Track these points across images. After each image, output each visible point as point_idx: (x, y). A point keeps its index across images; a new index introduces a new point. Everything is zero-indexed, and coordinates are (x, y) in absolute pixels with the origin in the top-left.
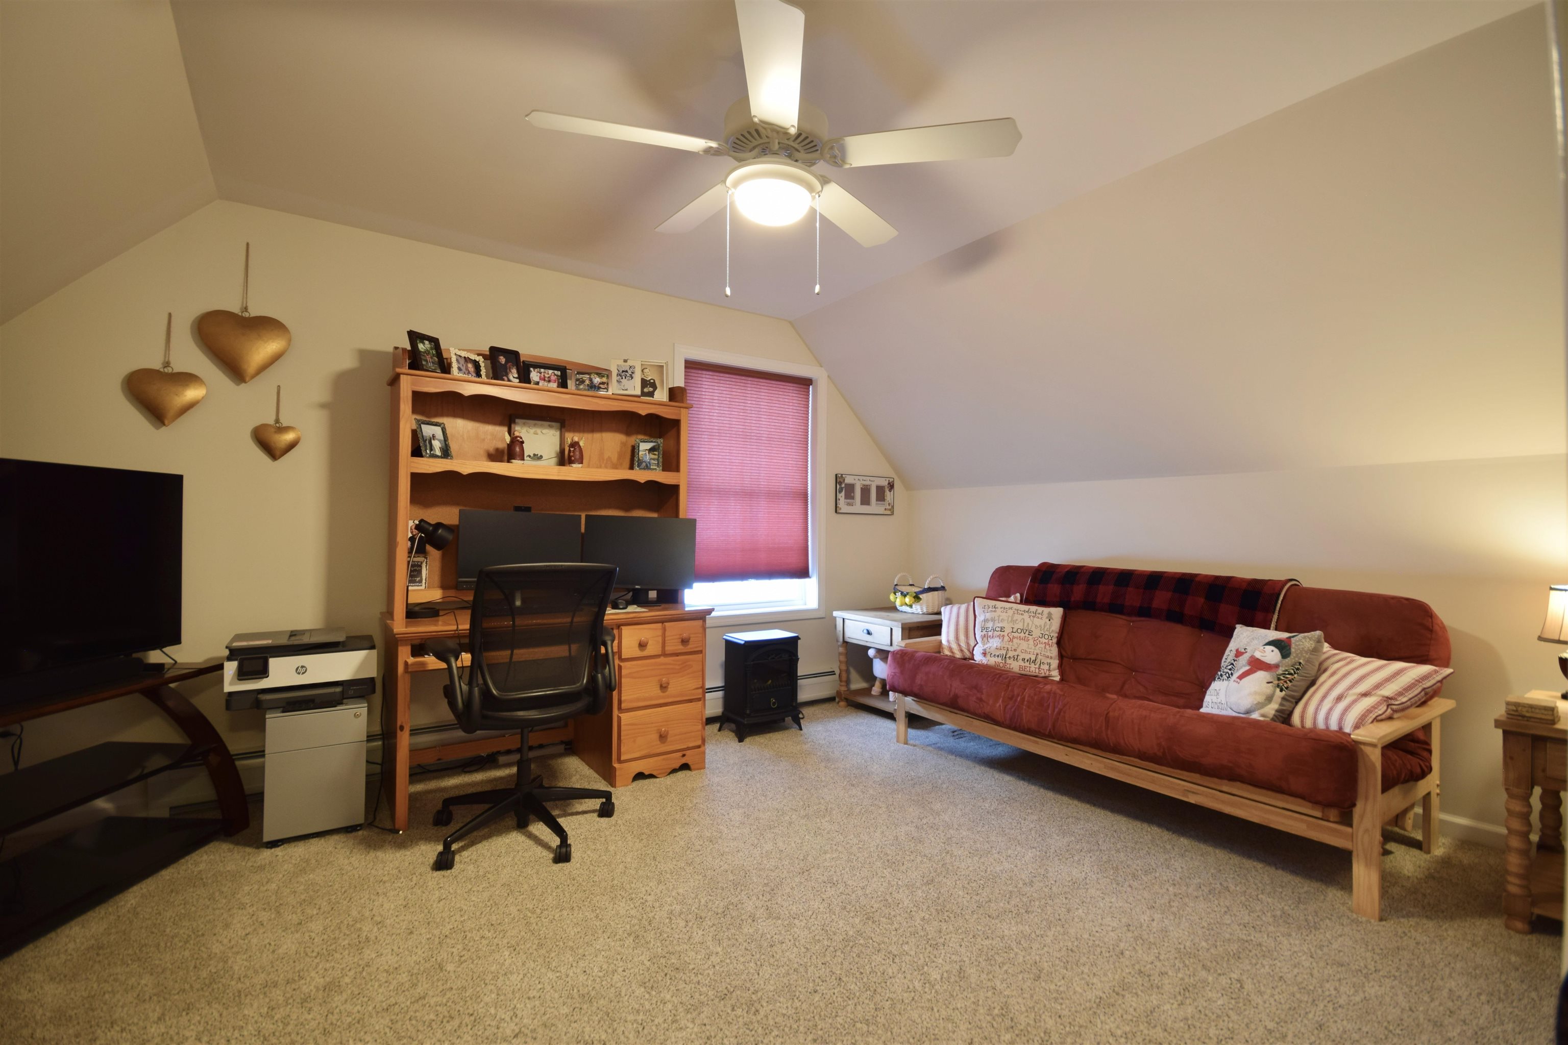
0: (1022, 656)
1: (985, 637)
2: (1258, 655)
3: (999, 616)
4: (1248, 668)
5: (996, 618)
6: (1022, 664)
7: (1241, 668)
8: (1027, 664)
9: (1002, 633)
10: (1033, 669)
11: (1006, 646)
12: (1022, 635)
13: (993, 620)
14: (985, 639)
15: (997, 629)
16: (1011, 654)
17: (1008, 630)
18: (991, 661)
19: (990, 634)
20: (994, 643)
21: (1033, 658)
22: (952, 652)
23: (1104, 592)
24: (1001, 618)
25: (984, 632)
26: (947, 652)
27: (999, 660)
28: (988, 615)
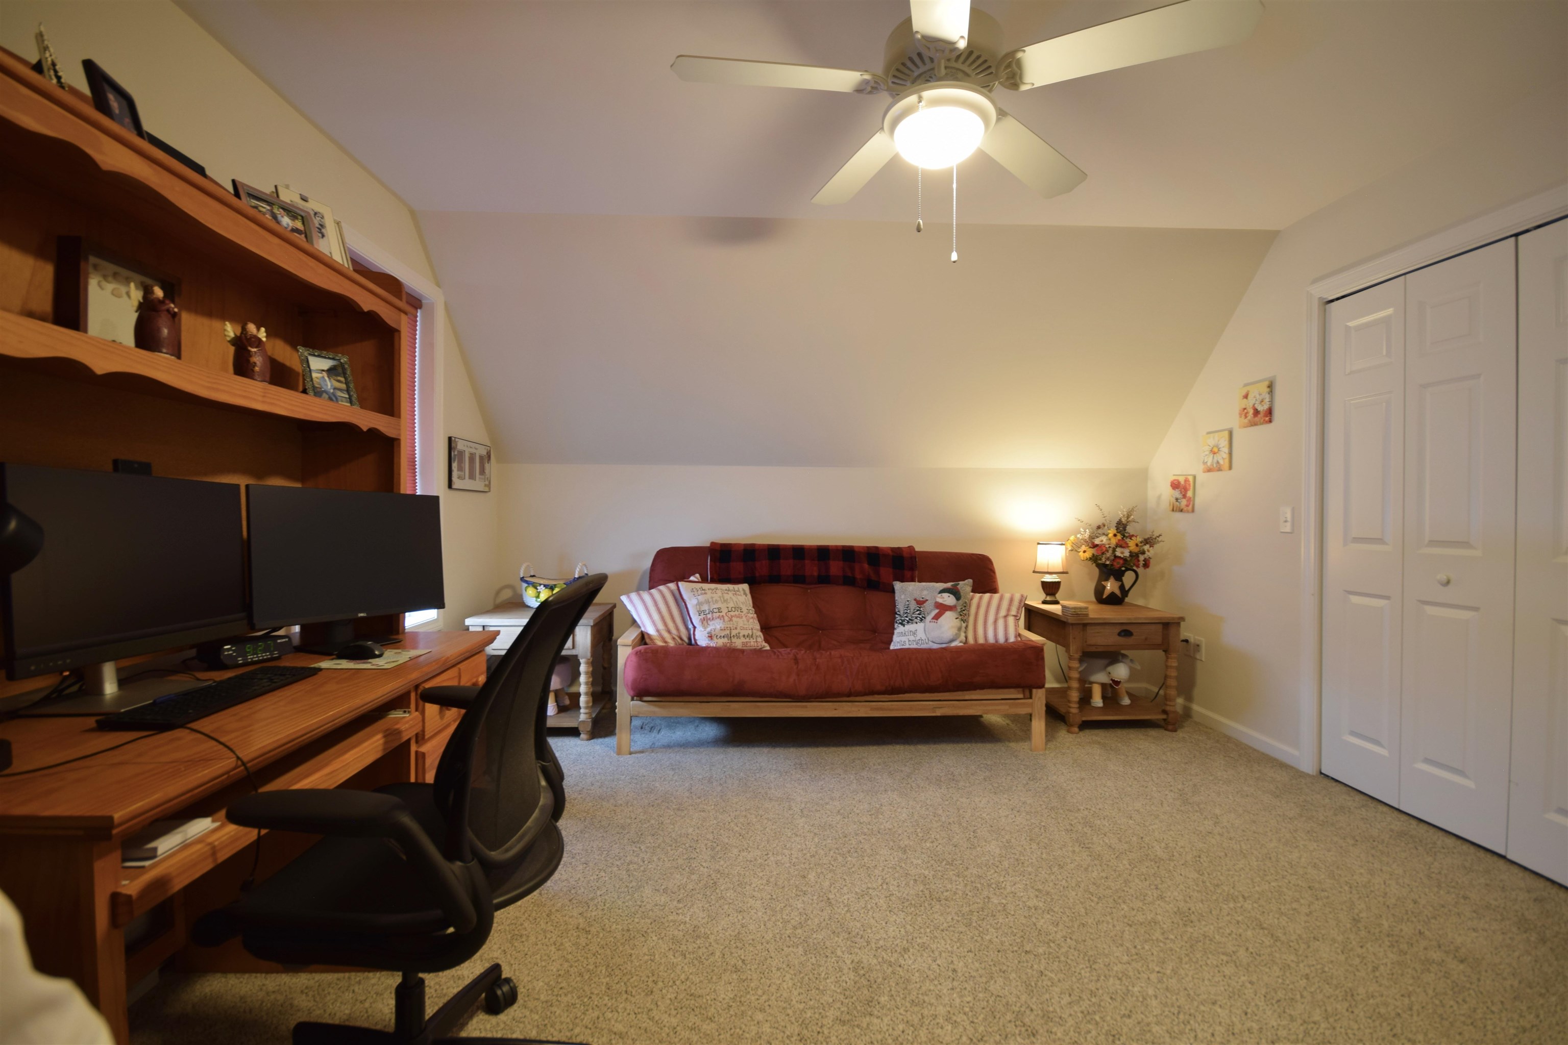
0: (743, 633)
1: (704, 621)
2: (940, 600)
3: (712, 598)
4: (937, 611)
5: (710, 600)
6: (743, 640)
7: (931, 611)
8: (747, 640)
9: (721, 614)
10: (752, 643)
11: (728, 626)
12: (737, 613)
13: (708, 602)
14: (705, 622)
15: (715, 610)
16: (734, 632)
17: (724, 611)
18: (719, 643)
19: (709, 616)
20: (716, 625)
21: (751, 634)
22: (666, 642)
23: (787, 567)
24: (714, 599)
25: (702, 616)
26: (660, 643)
27: (725, 640)
28: (701, 598)
